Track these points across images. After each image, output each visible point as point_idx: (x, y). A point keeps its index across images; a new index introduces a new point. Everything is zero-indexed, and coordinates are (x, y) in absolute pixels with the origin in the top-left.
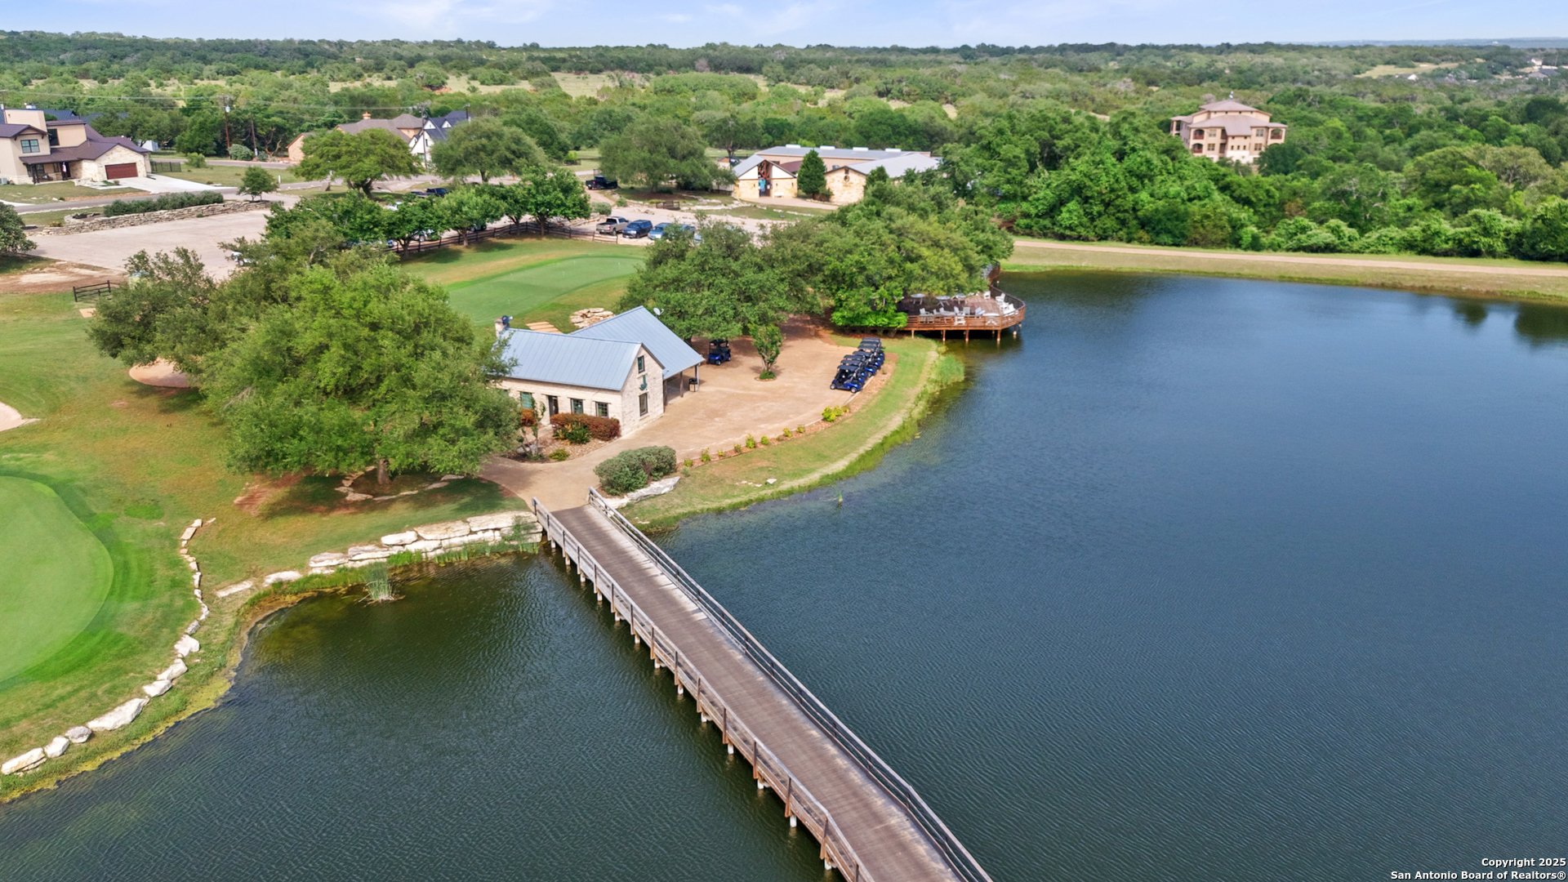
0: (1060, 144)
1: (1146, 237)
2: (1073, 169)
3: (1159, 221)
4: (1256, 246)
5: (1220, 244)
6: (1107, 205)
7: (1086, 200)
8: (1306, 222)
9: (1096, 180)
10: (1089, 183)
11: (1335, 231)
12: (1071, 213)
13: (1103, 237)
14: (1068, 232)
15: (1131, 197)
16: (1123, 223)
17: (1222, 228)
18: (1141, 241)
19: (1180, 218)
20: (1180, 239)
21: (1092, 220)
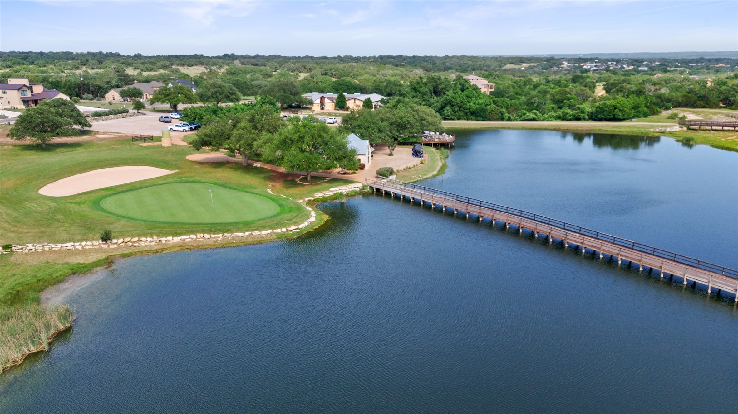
0: (441, 87)
1: (473, 118)
2: (448, 95)
3: (478, 112)
4: (509, 119)
5: (498, 120)
6: (460, 108)
7: (452, 106)
8: (525, 112)
9: (456, 99)
10: (453, 100)
11: (535, 114)
12: (448, 110)
13: (459, 119)
14: (447, 117)
15: (468, 104)
16: (466, 114)
17: (498, 114)
18: (472, 120)
19: (485, 111)
20: (485, 118)
21: (455, 113)
